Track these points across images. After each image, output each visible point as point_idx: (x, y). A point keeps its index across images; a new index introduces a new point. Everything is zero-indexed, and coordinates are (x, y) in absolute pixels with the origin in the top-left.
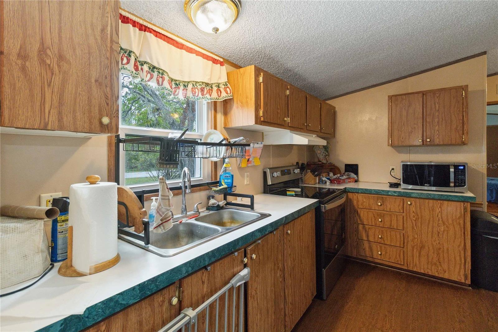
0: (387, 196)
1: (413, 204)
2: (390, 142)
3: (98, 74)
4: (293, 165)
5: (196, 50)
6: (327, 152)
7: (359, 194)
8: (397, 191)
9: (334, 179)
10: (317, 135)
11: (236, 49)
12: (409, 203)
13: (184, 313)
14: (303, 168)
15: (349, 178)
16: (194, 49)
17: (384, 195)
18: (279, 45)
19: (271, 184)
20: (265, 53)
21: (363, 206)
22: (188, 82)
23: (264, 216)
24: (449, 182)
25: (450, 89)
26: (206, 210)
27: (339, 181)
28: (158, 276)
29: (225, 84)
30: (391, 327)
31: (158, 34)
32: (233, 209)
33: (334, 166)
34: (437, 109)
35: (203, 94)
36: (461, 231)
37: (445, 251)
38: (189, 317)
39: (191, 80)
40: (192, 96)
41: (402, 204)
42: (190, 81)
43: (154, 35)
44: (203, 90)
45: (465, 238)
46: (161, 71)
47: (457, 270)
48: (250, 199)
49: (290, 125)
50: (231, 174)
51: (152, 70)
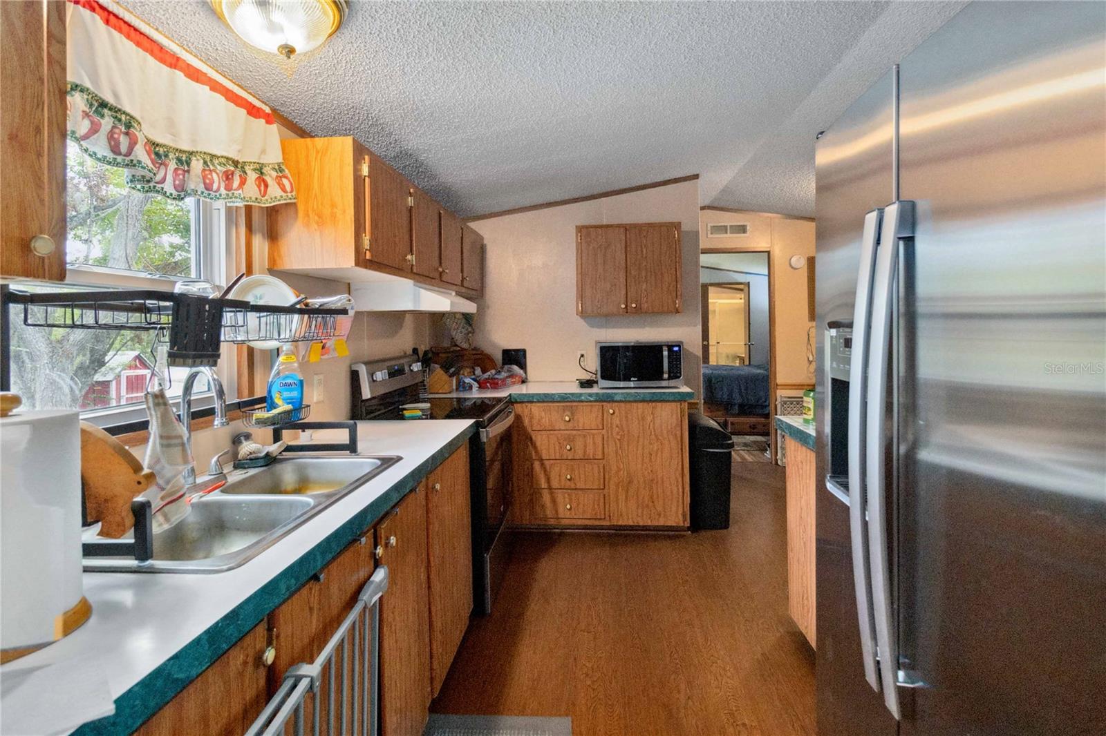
0: (579, 404)
1: (617, 411)
2: (580, 309)
3: (16, 120)
4: (405, 356)
5: (209, 75)
6: (470, 325)
7: (534, 404)
8: (593, 394)
9: (484, 380)
10: (456, 292)
11: (306, 91)
12: (611, 411)
13: (292, 677)
14: (427, 360)
15: (511, 376)
16: (206, 74)
17: (574, 401)
18: (403, 104)
19: (369, 397)
20: (368, 114)
21: (541, 426)
22: (189, 152)
23: (388, 462)
24: (662, 373)
25: (661, 225)
26: (233, 469)
27: (495, 385)
28: (241, 606)
29: (277, 167)
30: (600, 622)
31: (112, 17)
32: (308, 459)
33: (482, 353)
34: (644, 256)
35: (228, 188)
36: (678, 444)
37: (660, 482)
38: (309, 679)
39: (199, 150)
40: (204, 190)
41: (601, 414)
42: (195, 150)
43: (101, 18)
44: (230, 177)
45: (682, 456)
46: (123, 117)
47: (674, 509)
48: (348, 430)
49: (415, 271)
50: (299, 378)
51: (96, 111)
